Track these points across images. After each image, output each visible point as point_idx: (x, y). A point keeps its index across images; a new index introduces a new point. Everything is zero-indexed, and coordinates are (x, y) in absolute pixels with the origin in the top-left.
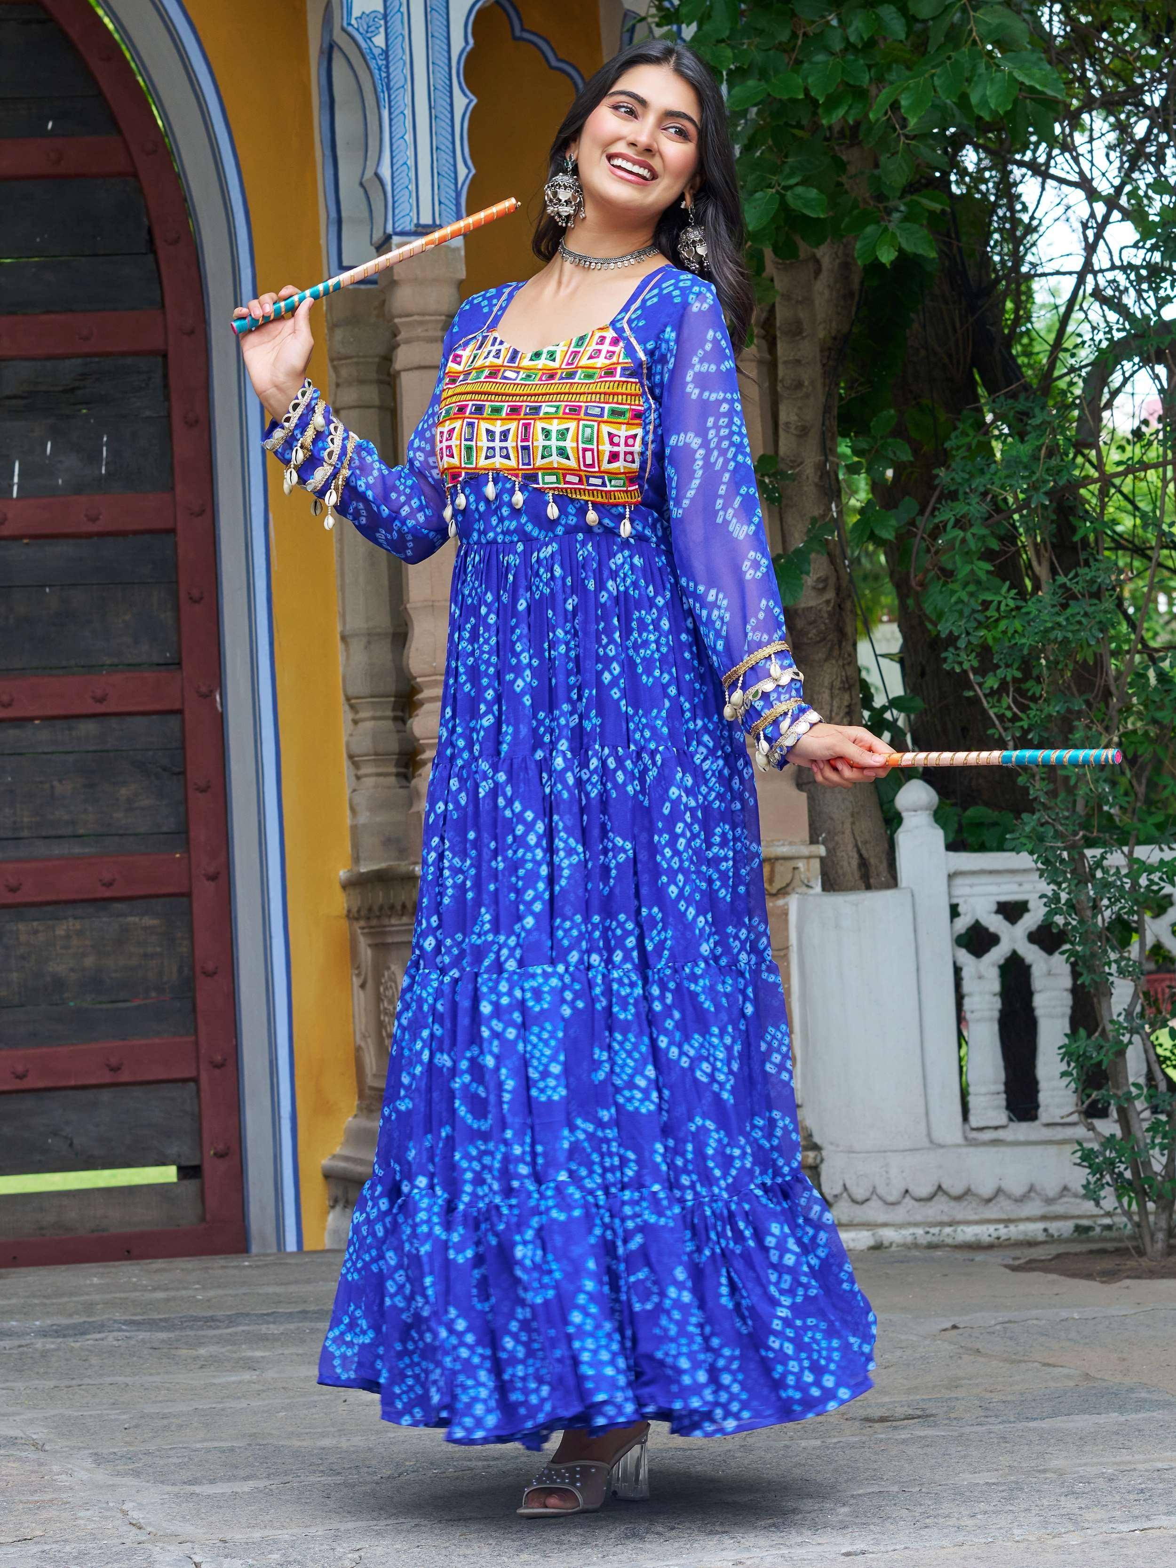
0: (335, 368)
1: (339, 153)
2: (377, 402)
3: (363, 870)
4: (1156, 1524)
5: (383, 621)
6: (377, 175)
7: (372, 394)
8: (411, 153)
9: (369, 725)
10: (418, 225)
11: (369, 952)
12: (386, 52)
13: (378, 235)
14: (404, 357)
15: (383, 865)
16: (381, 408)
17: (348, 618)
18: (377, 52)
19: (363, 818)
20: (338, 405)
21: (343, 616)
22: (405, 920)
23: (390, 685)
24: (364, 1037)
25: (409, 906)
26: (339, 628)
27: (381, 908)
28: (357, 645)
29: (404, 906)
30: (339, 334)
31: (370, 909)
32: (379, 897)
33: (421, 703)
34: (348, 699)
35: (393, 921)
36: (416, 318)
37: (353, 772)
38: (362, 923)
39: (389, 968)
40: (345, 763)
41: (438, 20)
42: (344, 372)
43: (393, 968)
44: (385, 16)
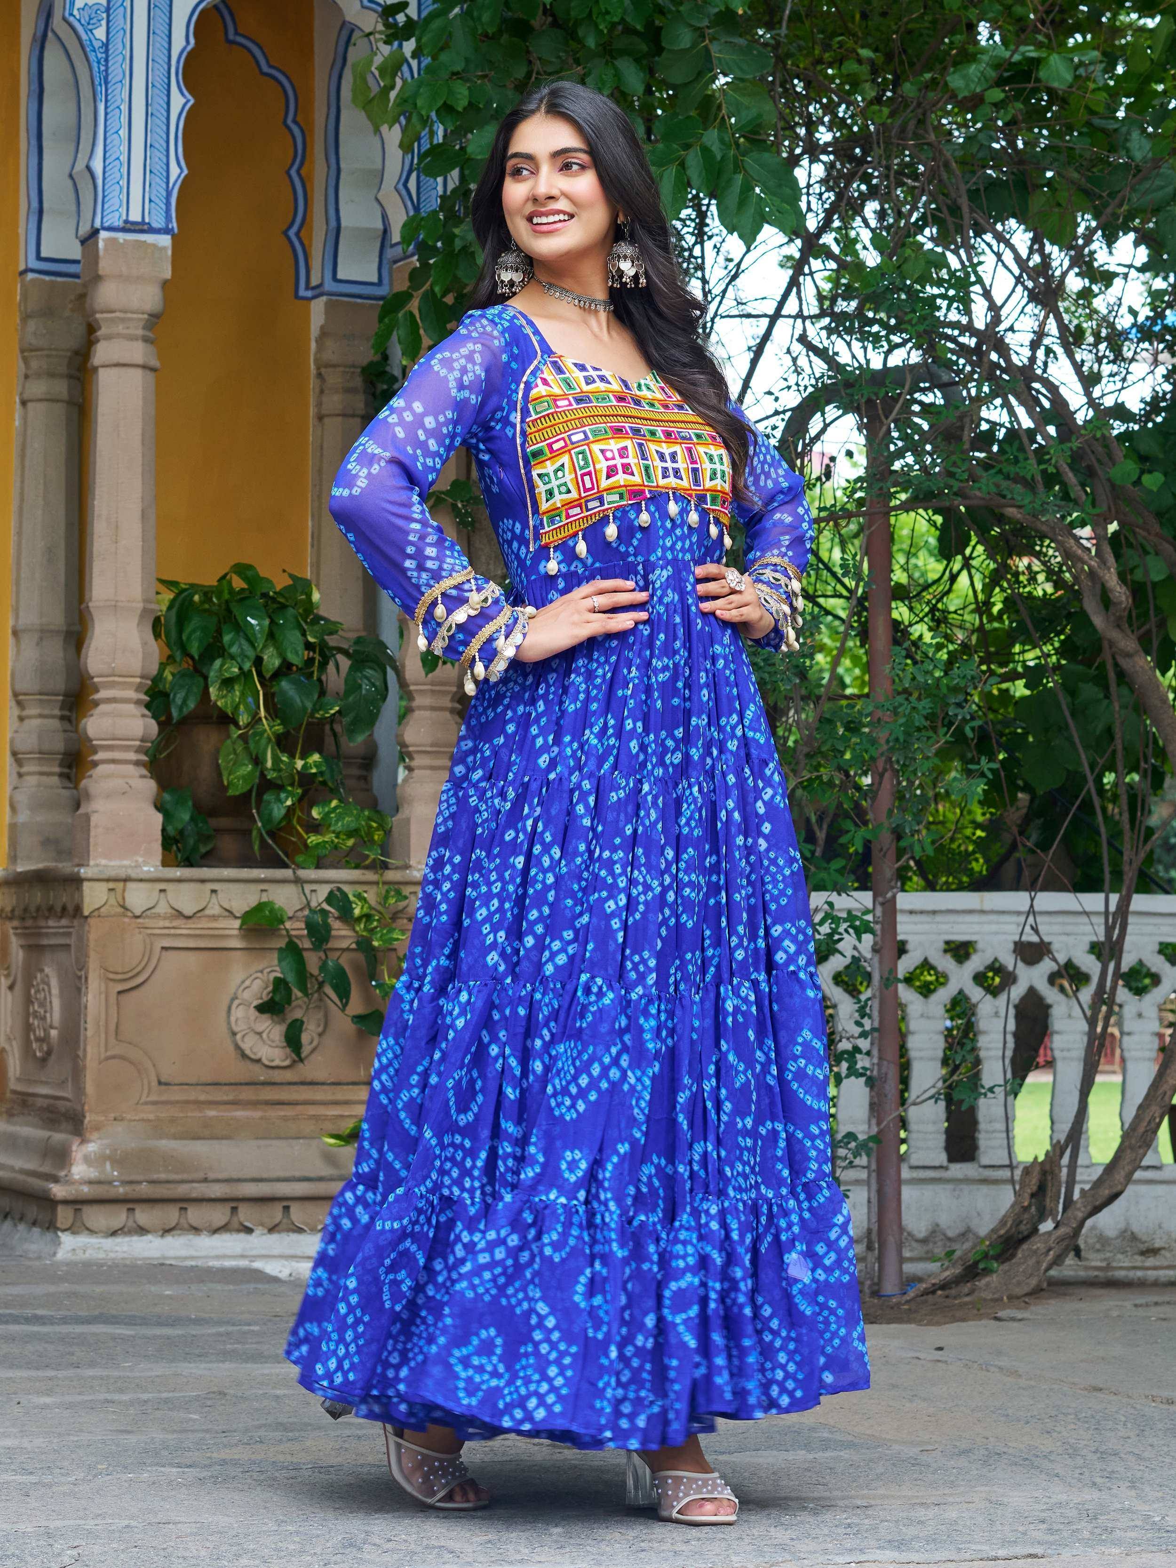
0: (25, 360)
1: (45, 143)
2: (65, 395)
3: (19, 869)
4: (871, 1557)
5: (57, 618)
6: (88, 168)
7: (61, 388)
8: (124, 148)
9: (37, 722)
10: (126, 222)
11: (21, 953)
12: (106, 46)
13: (85, 229)
14: (102, 353)
15: (40, 866)
16: (70, 403)
17: (21, 614)
18: (97, 44)
19: (23, 817)
20: (26, 396)
21: (16, 611)
22: (64, 922)
23: (59, 684)
24: (9, 1039)
25: (70, 908)
26: (11, 622)
27: (38, 909)
28: (28, 642)
29: (64, 909)
30: (32, 325)
31: (26, 910)
32: (37, 897)
33: (96, 704)
34: (15, 695)
35: (51, 923)
36: (118, 314)
37: (15, 768)
38: (16, 923)
39: (42, 971)
40: (8, 759)
41: (160, 18)
42: (34, 364)
43: (47, 970)
44: (108, 10)
